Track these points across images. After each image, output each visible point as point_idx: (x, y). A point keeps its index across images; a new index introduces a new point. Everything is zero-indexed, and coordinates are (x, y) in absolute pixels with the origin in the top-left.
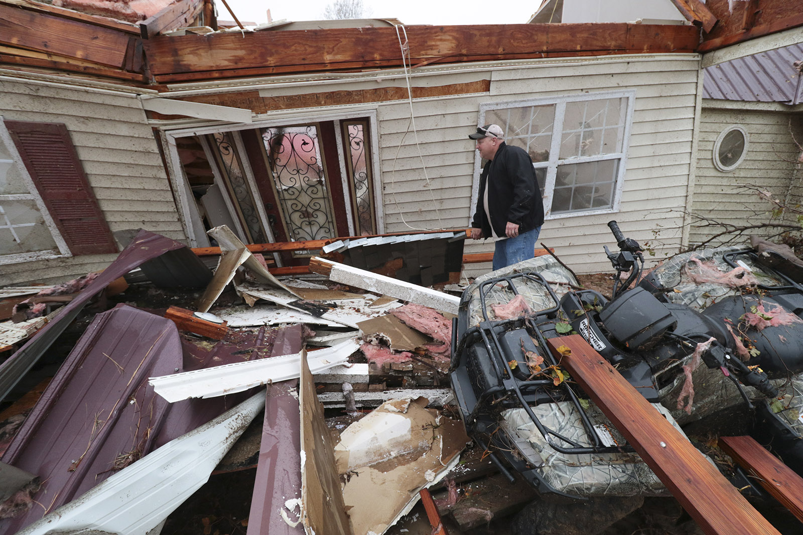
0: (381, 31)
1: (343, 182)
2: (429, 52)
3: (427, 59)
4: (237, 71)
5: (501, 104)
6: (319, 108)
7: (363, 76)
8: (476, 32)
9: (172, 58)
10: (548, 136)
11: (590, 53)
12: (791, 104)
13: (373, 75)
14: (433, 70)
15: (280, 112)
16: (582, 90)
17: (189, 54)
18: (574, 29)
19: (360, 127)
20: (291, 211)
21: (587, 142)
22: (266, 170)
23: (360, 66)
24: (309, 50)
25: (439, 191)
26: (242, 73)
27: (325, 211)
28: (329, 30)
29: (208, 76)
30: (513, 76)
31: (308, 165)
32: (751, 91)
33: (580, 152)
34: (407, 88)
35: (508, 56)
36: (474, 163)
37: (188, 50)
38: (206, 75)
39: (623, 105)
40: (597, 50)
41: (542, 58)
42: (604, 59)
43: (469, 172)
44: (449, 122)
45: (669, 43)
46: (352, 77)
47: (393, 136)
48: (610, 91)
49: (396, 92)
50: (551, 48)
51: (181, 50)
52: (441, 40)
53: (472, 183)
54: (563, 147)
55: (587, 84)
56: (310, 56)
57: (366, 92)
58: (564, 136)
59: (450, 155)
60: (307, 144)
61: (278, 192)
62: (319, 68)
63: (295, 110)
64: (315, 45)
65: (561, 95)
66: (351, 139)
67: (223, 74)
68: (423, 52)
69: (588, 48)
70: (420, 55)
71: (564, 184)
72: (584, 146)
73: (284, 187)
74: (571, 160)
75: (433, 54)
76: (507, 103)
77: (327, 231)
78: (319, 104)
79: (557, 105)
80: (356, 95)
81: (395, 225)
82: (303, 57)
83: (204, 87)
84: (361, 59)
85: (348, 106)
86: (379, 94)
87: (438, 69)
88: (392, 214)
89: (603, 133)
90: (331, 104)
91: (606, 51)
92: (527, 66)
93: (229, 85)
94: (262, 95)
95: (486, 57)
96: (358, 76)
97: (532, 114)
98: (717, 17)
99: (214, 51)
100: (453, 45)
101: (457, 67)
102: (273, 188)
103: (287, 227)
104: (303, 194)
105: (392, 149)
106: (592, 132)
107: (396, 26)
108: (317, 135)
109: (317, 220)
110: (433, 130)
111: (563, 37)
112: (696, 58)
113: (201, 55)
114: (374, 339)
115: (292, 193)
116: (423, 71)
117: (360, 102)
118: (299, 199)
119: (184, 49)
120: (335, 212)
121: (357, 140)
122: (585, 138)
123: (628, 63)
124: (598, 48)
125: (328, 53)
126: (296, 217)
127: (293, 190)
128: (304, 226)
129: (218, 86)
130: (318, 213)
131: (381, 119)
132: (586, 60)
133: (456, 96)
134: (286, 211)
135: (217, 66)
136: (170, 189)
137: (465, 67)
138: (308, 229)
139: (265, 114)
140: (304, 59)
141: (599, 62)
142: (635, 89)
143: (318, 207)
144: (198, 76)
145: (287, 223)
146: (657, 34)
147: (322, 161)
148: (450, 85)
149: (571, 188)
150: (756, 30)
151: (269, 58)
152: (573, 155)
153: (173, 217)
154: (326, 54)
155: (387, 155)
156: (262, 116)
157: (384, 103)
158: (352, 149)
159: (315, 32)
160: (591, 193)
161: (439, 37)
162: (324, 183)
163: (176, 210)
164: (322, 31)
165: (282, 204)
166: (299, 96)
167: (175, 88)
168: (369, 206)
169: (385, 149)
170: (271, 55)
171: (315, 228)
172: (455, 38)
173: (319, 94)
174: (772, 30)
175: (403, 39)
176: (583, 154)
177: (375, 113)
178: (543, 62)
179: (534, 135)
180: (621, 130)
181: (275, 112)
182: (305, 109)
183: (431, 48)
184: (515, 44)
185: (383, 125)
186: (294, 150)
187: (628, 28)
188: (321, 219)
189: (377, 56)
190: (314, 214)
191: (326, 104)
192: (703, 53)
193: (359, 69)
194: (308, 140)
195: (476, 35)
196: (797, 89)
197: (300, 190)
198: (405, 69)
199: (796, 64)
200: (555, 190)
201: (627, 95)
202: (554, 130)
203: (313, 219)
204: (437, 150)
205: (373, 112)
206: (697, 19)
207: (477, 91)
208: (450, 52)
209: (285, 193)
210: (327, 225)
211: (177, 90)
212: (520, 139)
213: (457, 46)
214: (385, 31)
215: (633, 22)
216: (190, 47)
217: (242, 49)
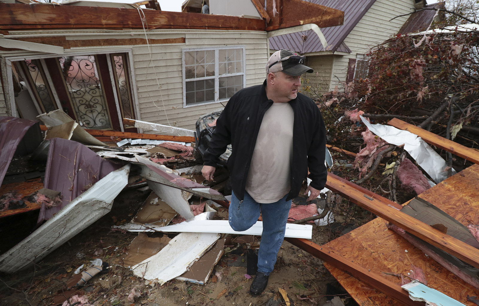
0: (130, 11)
1: (113, 86)
2: (155, 23)
3: (155, 26)
4: (52, 26)
5: (191, 49)
6: (100, 47)
7: (124, 32)
8: (176, 15)
9: (10, 16)
10: (213, 64)
11: (225, 29)
12: (301, 53)
13: (129, 32)
14: (158, 31)
15: (78, 48)
16: (224, 44)
17: (20, 14)
18: (218, 18)
19: (121, 57)
20: (78, 104)
21: (229, 67)
22: (62, 81)
23: (122, 27)
24: (93, 17)
25: (167, 90)
26: (55, 26)
27: (101, 103)
28: (103, 8)
29: (34, 27)
30: (195, 37)
31: (90, 77)
32: (288, 47)
33: (227, 72)
34: (146, 39)
35: (192, 27)
36: (182, 76)
37: (20, 12)
38: (33, 27)
39: (241, 52)
40: (228, 28)
41: (206, 29)
42: (231, 31)
43: (180, 81)
44: (168, 57)
45: (255, 26)
46: (118, 32)
47: (140, 62)
48: (236, 45)
49: (141, 41)
50: (209, 25)
51: (14, 12)
52: (160, 17)
53: (182, 86)
54: (220, 69)
55: (226, 42)
56: (93, 20)
57: (126, 40)
58: (220, 65)
59: (171, 73)
60: (89, 65)
61: (70, 93)
62: (99, 26)
63: (87, 48)
64: (96, 15)
65: (216, 46)
66: (115, 63)
67: (43, 27)
68: (152, 23)
69: (224, 26)
70: (151, 24)
71: (223, 86)
72: (229, 69)
73: (73, 91)
74: (224, 75)
75: (157, 24)
76: (194, 49)
77: (103, 115)
78: (100, 45)
79: (215, 51)
80: (120, 41)
81: (145, 109)
82: (90, 20)
83: (32, 33)
84: (121, 24)
85: (116, 46)
86: (132, 41)
87: (161, 31)
88: (143, 103)
89: (235, 63)
90: (107, 45)
91: (231, 28)
92: (201, 33)
93: (48, 33)
94: (67, 39)
95: (182, 27)
96: (121, 32)
97: (205, 54)
98: (270, 17)
99: (36, 14)
100: (166, 20)
101: (169, 31)
102: (67, 91)
103: (77, 114)
104: (87, 94)
105: (141, 69)
106: (231, 63)
107: (138, 9)
108: (95, 61)
109: (96, 109)
110: (161, 60)
111: (214, 20)
112: (265, 34)
113: (28, 16)
114: (156, 155)
115: (79, 94)
116: (153, 31)
117: (122, 44)
118: (84, 97)
119: (16, 11)
120: (108, 104)
121: (119, 64)
122: (228, 66)
123: (241, 34)
124: (228, 27)
125: (104, 19)
126: (82, 108)
127: (80, 92)
128: (88, 114)
129: (41, 33)
130: (97, 105)
131: (134, 54)
132: (224, 31)
133: (170, 44)
134: (75, 104)
135: (39, 22)
136: (3, 93)
137: (173, 31)
138: (90, 115)
139: (69, 49)
140: (91, 21)
141: (229, 33)
142: (245, 45)
143: (97, 101)
144: (28, 27)
145: (76, 112)
146: (250, 22)
147: (98, 75)
148: (167, 39)
149: (226, 88)
150: (283, 25)
151: (71, 20)
152: (224, 73)
153: (3, 110)
154: (102, 20)
155: (138, 72)
156: (67, 50)
157: (135, 46)
158: (116, 69)
159: (95, 8)
160: (234, 91)
161: (159, 16)
162: (100, 87)
163: (5, 106)
164: (99, 8)
165: (72, 101)
166: (89, 41)
167: (13, 33)
168: (129, 99)
169: (137, 69)
170: (72, 18)
171: (95, 114)
172: (167, 17)
173: (100, 40)
174: (287, 27)
175: (142, 15)
176: (229, 73)
177: (131, 51)
178: (207, 31)
179: (207, 64)
180: (242, 63)
181: (75, 48)
182: (92, 47)
183: (156, 21)
184: (194, 22)
185: (135, 56)
186: (80, 69)
187: (239, 19)
188: (99, 108)
189: (130, 23)
190: (94, 106)
191: (104, 45)
192: (268, 31)
193: (121, 29)
194: (89, 63)
195: (176, 17)
196: (303, 47)
197: (84, 92)
198: (144, 30)
199: (303, 37)
200: (219, 89)
201: (242, 48)
202: (216, 62)
203: (93, 108)
204: (164, 70)
205: (130, 50)
206: (264, 17)
207: (179, 42)
208: (166, 23)
209: (75, 94)
210: (103, 112)
211: (14, 34)
212: (201, 65)
213: (168, 21)
214: (132, 11)
215: (240, 16)
216: (21, 11)
217: (53, 14)
